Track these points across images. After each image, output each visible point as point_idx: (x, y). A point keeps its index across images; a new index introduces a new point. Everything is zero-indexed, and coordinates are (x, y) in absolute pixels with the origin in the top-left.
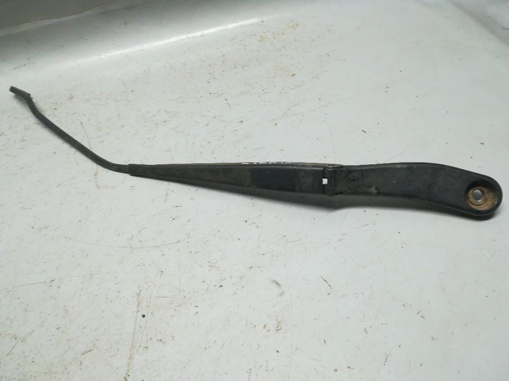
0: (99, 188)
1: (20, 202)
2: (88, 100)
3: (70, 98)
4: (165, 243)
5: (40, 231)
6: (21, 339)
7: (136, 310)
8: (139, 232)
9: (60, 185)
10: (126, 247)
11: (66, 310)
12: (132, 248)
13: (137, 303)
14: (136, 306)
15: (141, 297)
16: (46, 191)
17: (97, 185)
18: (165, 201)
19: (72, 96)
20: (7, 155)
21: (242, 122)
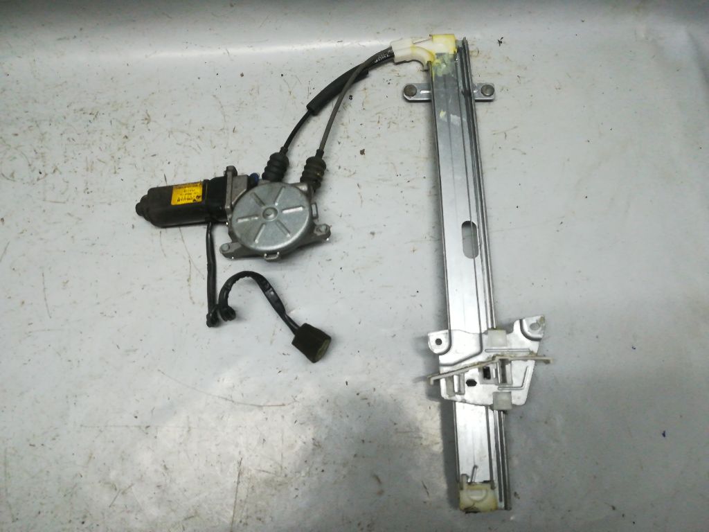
0: (194, 303)
1: (98, 303)
2: (171, 132)
3: (146, 119)
4: (270, 404)
5: (128, 355)
6: (122, 491)
7: (237, 480)
8: (241, 382)
9: (144, 286)
10: (226, 399)
11: (165, 466)
12: (233, 402)
13: (237, 473)
14: (237, 475)
15: (242, 467)
16: (128, 293)
17: (191, 298)
18: (271, 342)
19: (148, 116)
20: (69, 214)
21: (373, 234)
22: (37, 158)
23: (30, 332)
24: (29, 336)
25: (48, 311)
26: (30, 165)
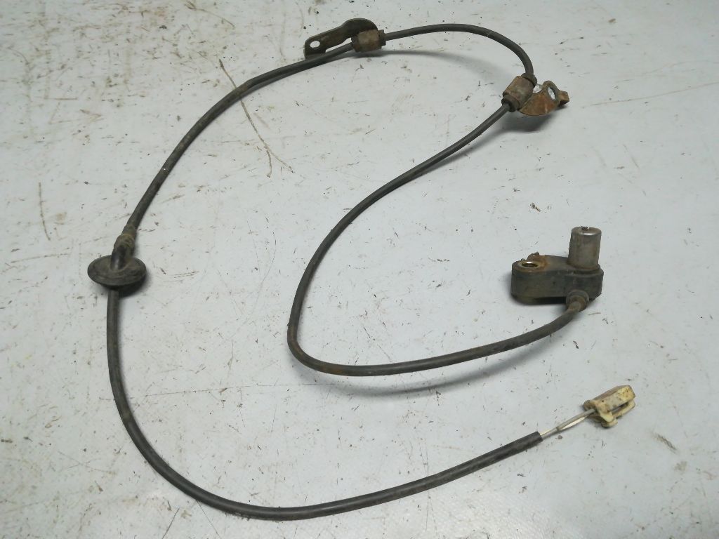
22: (38, 57)
23: (14, 262)
24: (14, 267)
25: (46, 231)
26: (27, 63)
